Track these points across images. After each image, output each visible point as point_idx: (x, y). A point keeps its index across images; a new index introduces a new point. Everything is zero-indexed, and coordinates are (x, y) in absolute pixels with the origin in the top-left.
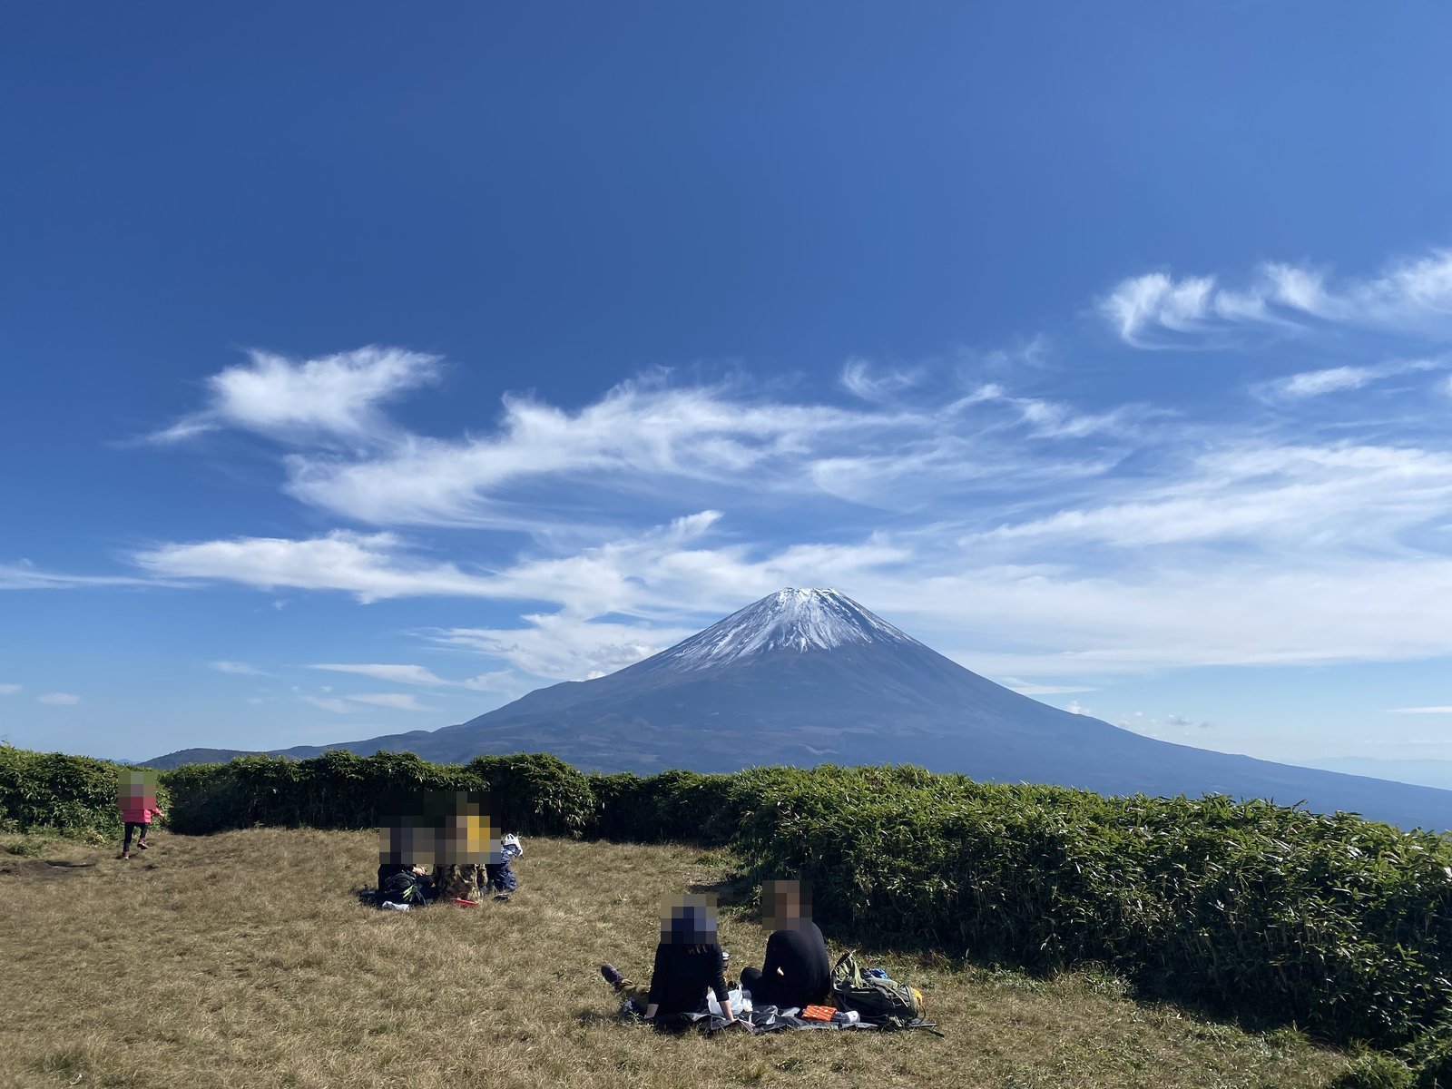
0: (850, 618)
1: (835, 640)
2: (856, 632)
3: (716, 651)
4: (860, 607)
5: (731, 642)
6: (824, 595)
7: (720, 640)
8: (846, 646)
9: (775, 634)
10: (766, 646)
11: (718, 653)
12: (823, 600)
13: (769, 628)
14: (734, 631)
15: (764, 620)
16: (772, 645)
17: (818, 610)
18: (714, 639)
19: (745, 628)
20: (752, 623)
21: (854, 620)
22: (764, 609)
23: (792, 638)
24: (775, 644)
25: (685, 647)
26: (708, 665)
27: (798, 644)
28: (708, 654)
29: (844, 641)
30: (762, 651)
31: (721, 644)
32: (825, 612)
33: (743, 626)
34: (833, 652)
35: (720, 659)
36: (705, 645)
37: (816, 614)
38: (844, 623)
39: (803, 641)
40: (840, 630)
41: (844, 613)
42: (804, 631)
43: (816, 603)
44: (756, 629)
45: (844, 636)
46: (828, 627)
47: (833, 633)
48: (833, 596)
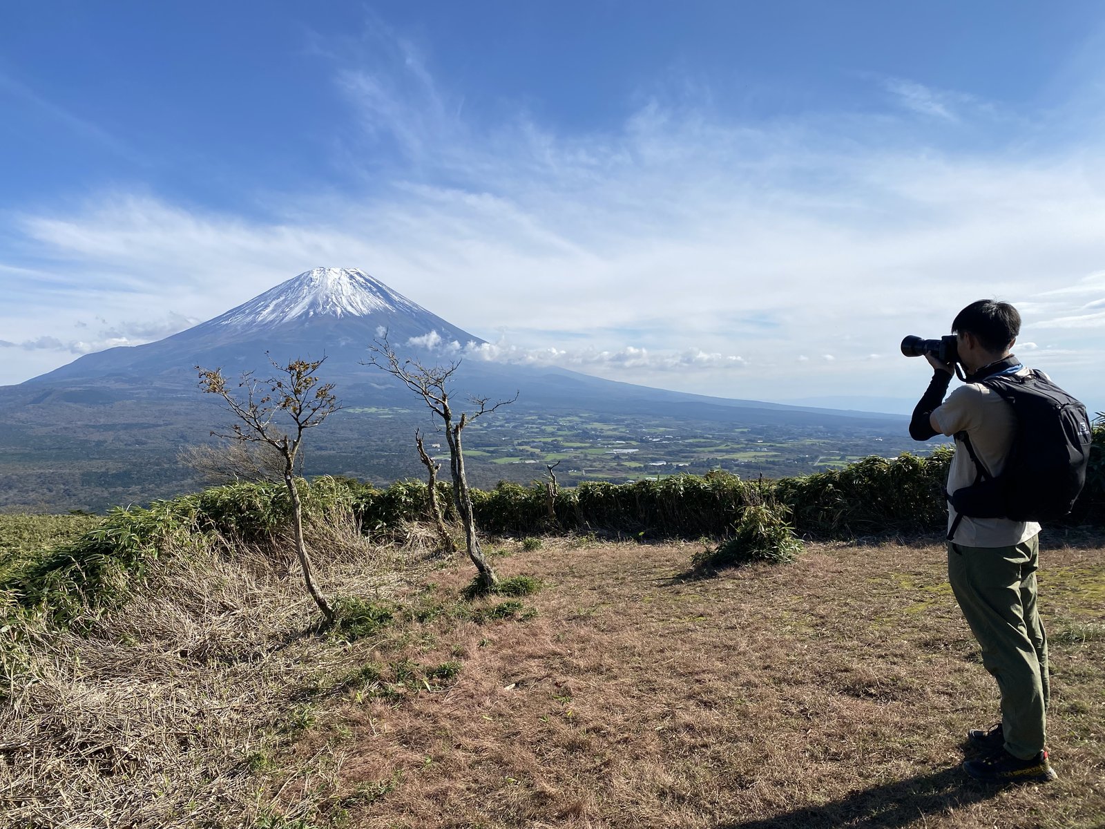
0: (376, 292)
1: (365, 309)
2: (378, 303)
3: (260, 319)
4: (383, 284)
5: (273, 311)
6: (352, 273)
7: (263, 310)
8: (375, 314)
9: (313, 304)
10: (307, 313)
11: (262, 321)
12: (351, 277)
13: (307, 300)
14: (274, 302)
15: (301, 293)
16: (312, 313)
17: (349, 285)
18: (257, 308)
19: (285, 300)
20: (291, 295)
21: (378, 294)
22: (300, 285)
23: (328, 307)
24: (314, 312)
25: (230, 316)
26: (255, 330)
27: (335, 312)
28: (253, 321)
29: (374, 311)
30: (304, 318)
31: (264, 313)
32: (354, 286)
33: (282, 299)
34: (364, 318)
35: (265, 326)
36: (250, 314)
37: (347, 289)
38: (371, 296)
39: (339, 311)
40: (368, 301)
41: (370, 288)
42: (338, 301)
43: (345, 279)
44: (295, 301)
45: (372, 305)
46: (358, 299)
47: (363, 303)
48: (358, 274)
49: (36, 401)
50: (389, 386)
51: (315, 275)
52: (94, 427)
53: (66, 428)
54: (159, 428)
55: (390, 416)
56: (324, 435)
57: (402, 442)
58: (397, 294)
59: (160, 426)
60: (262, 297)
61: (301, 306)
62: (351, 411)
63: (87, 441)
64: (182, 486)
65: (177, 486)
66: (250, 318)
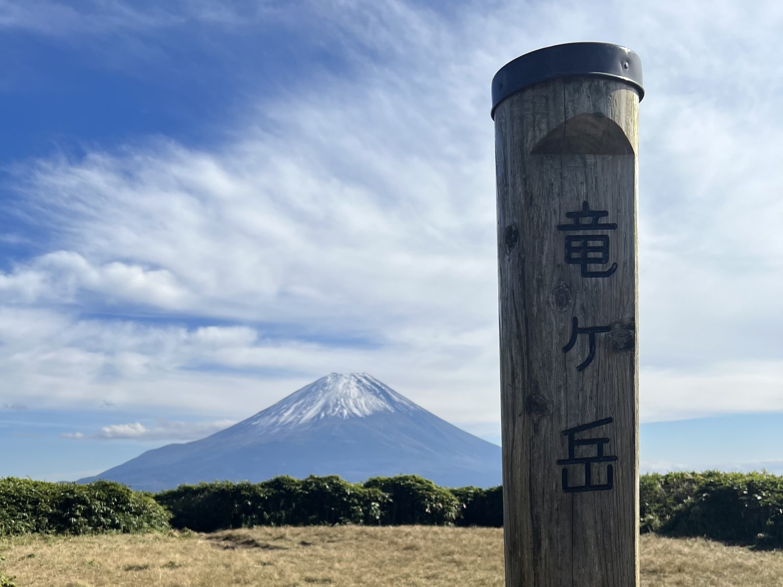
0: (379, 394)
1: (368, 410)
2: (380, 404)
3: (282, 420)
4: (385, 386)
5: (293, 413)
6: (360, 378)
7: (285, 412)
8: (376, 415)
9: (325, 407)
10: (319, 415)
11: (283, 422)
12: (359, 381)
13: (321, 403)
14: (295, 406)
15: (316, 397)
16: (323, 415)
17: (356, 389)
18: (281, 411)
19: (302, 404)
20: (308, 399)
21: (381, 395)
22: (317, 389)
23: (337, 409)
24: (325, 414)
25: (259, 417)
26: (277, 430)
27: (342, 414)
28: (277, 422)
29: (375, 411)
30: (316, 419)
31: (286, 415)
32: (360, 390)
33: (301, 402)
34: (367, 419)
35: (286, 426)
36: (274, 416)
37: (354, 392)
38: (374, 398)
39: (345, 412)
40: (371, 403)
41: (375, 391)
42: (346, 404)
43: (353, 383)
44: (311, 404)
45: (374, 407)
46: (363, 401)
47: (366, 405)
48: (366, 378)
51: (329, 380)
58: (397, 395)
60: (286, 400)
61: (315, 409)
66: (274, 419)
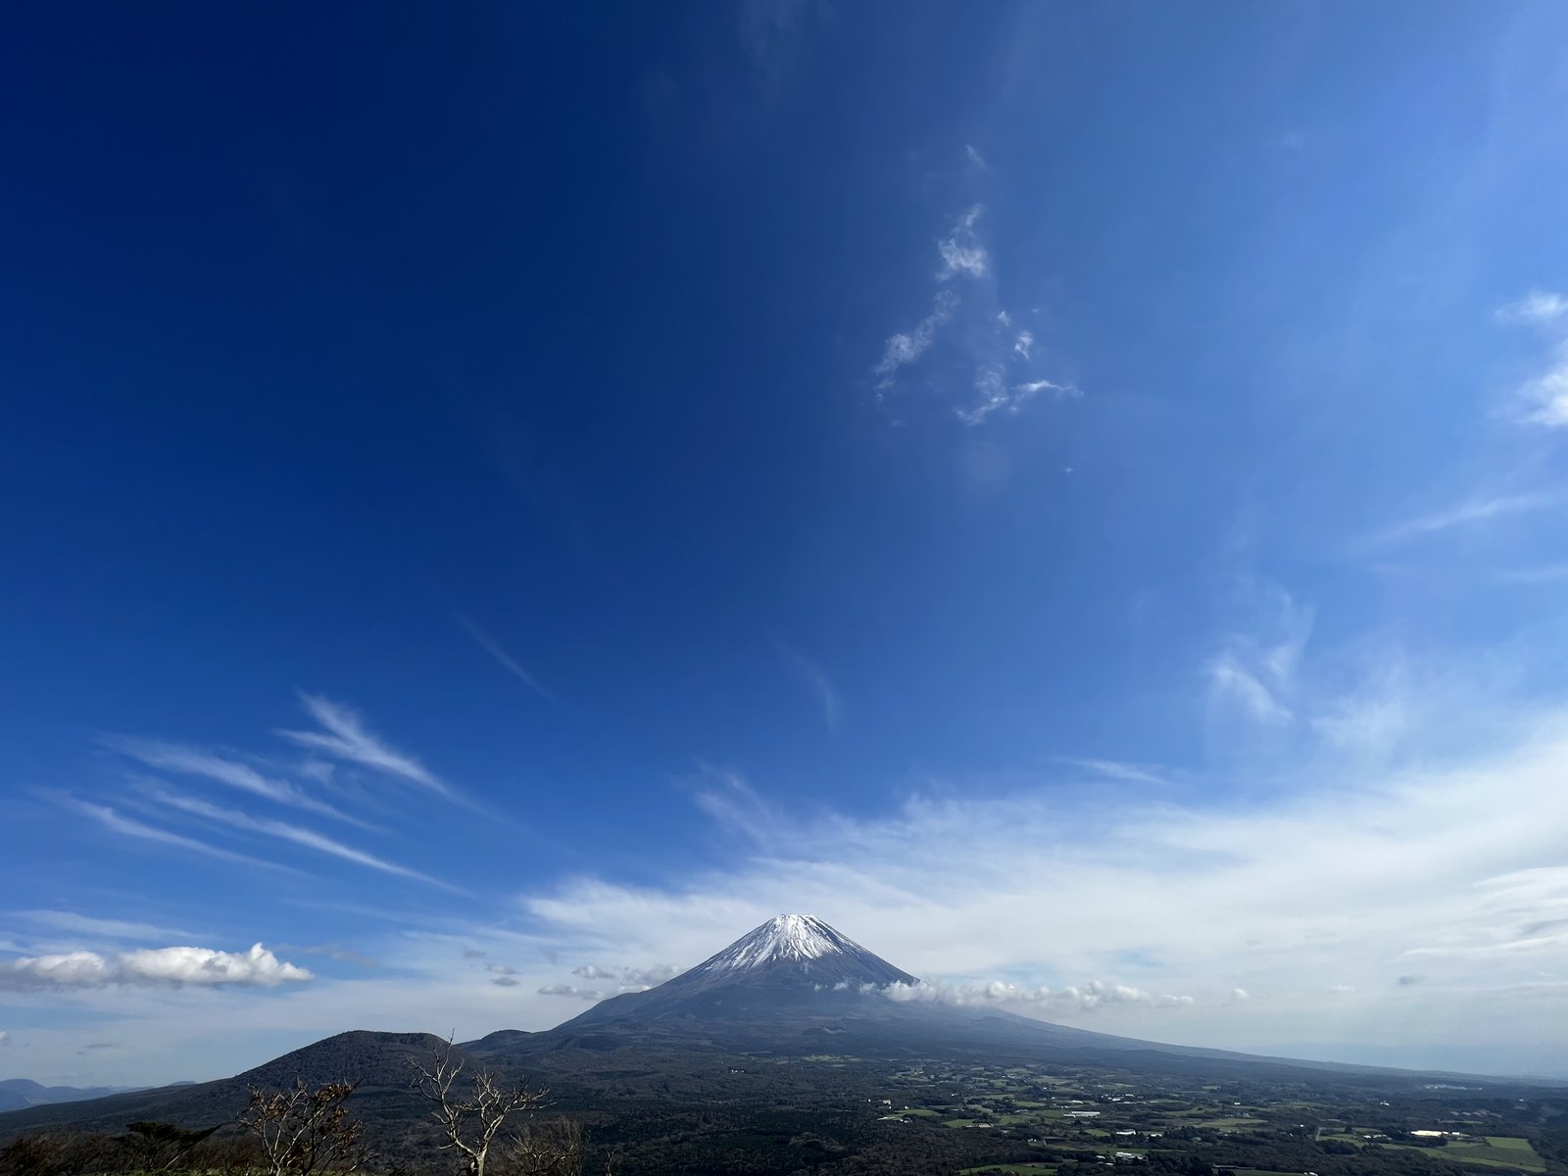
0: (826, 935)
1: (817, 952)
2: (827, 945)
3: (735, 964)
4: (831, 928)
5: (745, 956)
6: (806, 919)
7: (737, 956)
8: (826, 957)
9: (776, 949)
10: (771, 957)
11: (736, 966)
12: (806, 923)
13: (772, 945)
14: (746, 948)
15: (767, 939)
16: (775, 957)
17: (804, 930)
18: (733, 954)
19: (754, 946)
20: (759, 941)
21: (828, 937)
22: (767, 931)
23: (788, 951)
24: (777, 956)
25: (712, 962)
26: (730, 975)
27: (793, 956)
28: (730, 966)
29: (823, 952)
30: (769, 962)
31: (738, 958)
32: (808, 931)
33: (752, 944)
34: (815, 961)
35: (739, 970)
36: (727, 960)
37: (803, 934)
38: (822, 939)
39: (797, 955)
40: (820, 945)
41: (821, 932)
42: (796, 945)
43: (801, 925)
44: (762, 947)
45: (823, 948)
46: (812, 943)
47: (815, 946)
48: (811, 919)
49: (559, 1047)
50: (839, 1031)
51: (778, 922)
52: (597, 1074)
53: (575, 1076)
54: (647, 1077)
55: (842, 1066)
56: (784, 1086)
57: (854, 1096)
58: (843, 937)
59: (648, 1074)
60: (738, 944)
61: (766, 951)
62: (807, 1059)
63: (589, 1090)
64: (659, 1144)
65: (655, 1144)
66: (727, 963)
